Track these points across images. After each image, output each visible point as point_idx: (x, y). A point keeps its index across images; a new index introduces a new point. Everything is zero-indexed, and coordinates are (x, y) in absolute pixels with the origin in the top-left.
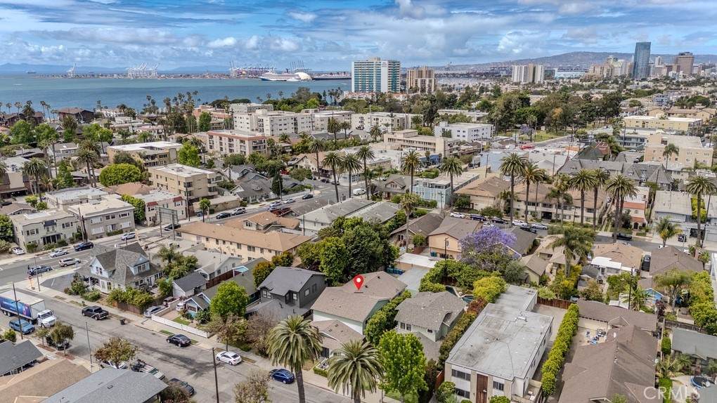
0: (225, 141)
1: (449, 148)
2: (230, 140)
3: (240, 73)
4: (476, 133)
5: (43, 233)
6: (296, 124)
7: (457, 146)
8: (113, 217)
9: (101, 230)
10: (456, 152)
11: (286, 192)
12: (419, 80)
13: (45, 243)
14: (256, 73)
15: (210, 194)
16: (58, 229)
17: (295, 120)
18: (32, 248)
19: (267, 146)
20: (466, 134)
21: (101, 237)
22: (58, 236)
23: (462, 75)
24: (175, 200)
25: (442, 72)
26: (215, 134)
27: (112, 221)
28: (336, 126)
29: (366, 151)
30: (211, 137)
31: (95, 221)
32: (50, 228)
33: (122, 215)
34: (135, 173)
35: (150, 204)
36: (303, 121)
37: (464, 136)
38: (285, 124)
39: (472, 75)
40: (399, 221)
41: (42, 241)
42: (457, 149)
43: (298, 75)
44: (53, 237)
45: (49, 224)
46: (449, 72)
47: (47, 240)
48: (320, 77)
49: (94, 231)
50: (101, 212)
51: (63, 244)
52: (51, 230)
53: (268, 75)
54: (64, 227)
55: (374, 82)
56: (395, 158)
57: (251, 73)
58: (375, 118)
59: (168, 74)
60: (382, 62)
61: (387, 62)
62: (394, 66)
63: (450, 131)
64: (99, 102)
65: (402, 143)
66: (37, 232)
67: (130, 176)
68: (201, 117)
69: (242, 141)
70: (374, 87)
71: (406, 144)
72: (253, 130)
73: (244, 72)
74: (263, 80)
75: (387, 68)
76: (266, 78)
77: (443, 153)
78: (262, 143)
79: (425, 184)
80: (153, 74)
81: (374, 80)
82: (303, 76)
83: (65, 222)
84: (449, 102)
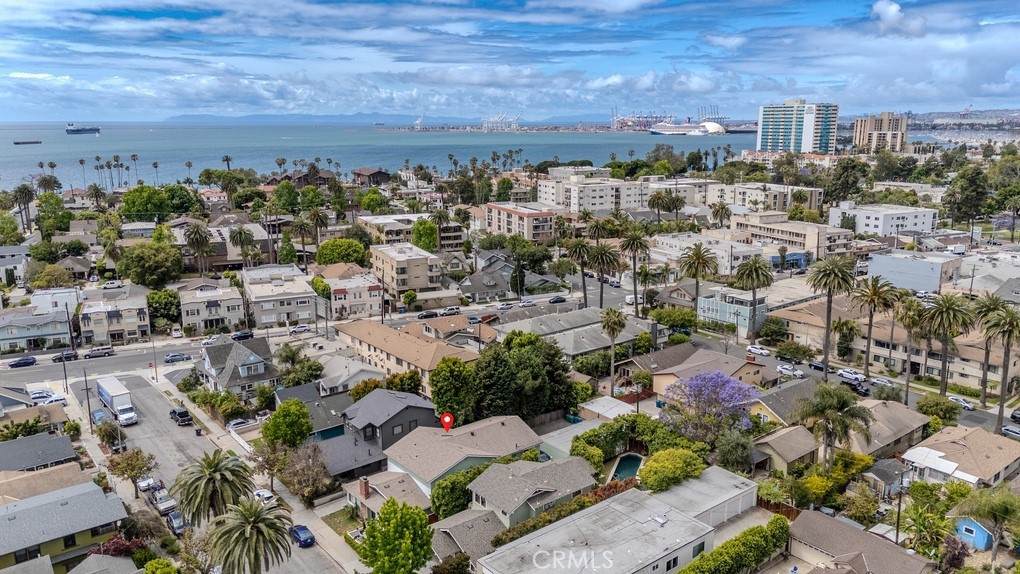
0: (504, 217)
1: (828, 243)
2: (509, 216)
3: (623, 124)
4: (900, 222)
5: (205, 314)
6: (617, 197)
7: (845, 241)
8: (289, 304)
9: (273, 318)
10: (844, 250)
11: (531, 291)
12: (875, 134)
13: (206, 327)
14: (648, 124)
15: (431, 285)
16: (222, 312)
17: (617, 190)
18: (190, 331)
19: (554, 226)
20: (879, 223)
21: (272, 327)
22: (223, 320)
23: (988, 126)
24: (371, 289)
25: (951, 121)
26: (495, 208)
27: (286, 308)
28: (660, 201)
29: (634, 240)
30: (490, 211)
31: (267, 306)
32: (213, 309)
33: (301, 303)
34: (355, 251)
35: (338, 292)
36: (629, 192)
37: (876, 226)
38: (602, 197)
39: (1007, 127)
40: (639, 348)
41: (203, 324)
42: (845, 246)
43: (704, 126)
44: (217, 320)
45: (212, 304)
46: (964, 121)
47: (209, 324)
48: (738, 129)
49: (265, 319)
50: (273, 296)
51: (226, 330)
52: (214, 311)
53: (661, 127)
54: (229, 310)
55: (793, 137)
56: (724, 254)
57: (640, 124)
58: (742, 191)
59: (531, 126)
60: (807, 106)
61: (814, 107)
62: (826, 113)
63: (855, 216)
64: (407, 161)
65: (756, 231)
66: (198, 313)
67: (348, 255)
68: (499, 184)
69: (521, 218)
70: (792, 144)
71: (762, 233)
72: (559, 204)
73: (630, 123)
74: (653, 133)
75: (813, 116)
76: (657, 131)
77: (814, 251)
78: (546, 222)
79: (724, 297)
80: (514, 126)
81: (793, 134)
82: (712, 127)
83: (230, 304)
84: (902, 171)
